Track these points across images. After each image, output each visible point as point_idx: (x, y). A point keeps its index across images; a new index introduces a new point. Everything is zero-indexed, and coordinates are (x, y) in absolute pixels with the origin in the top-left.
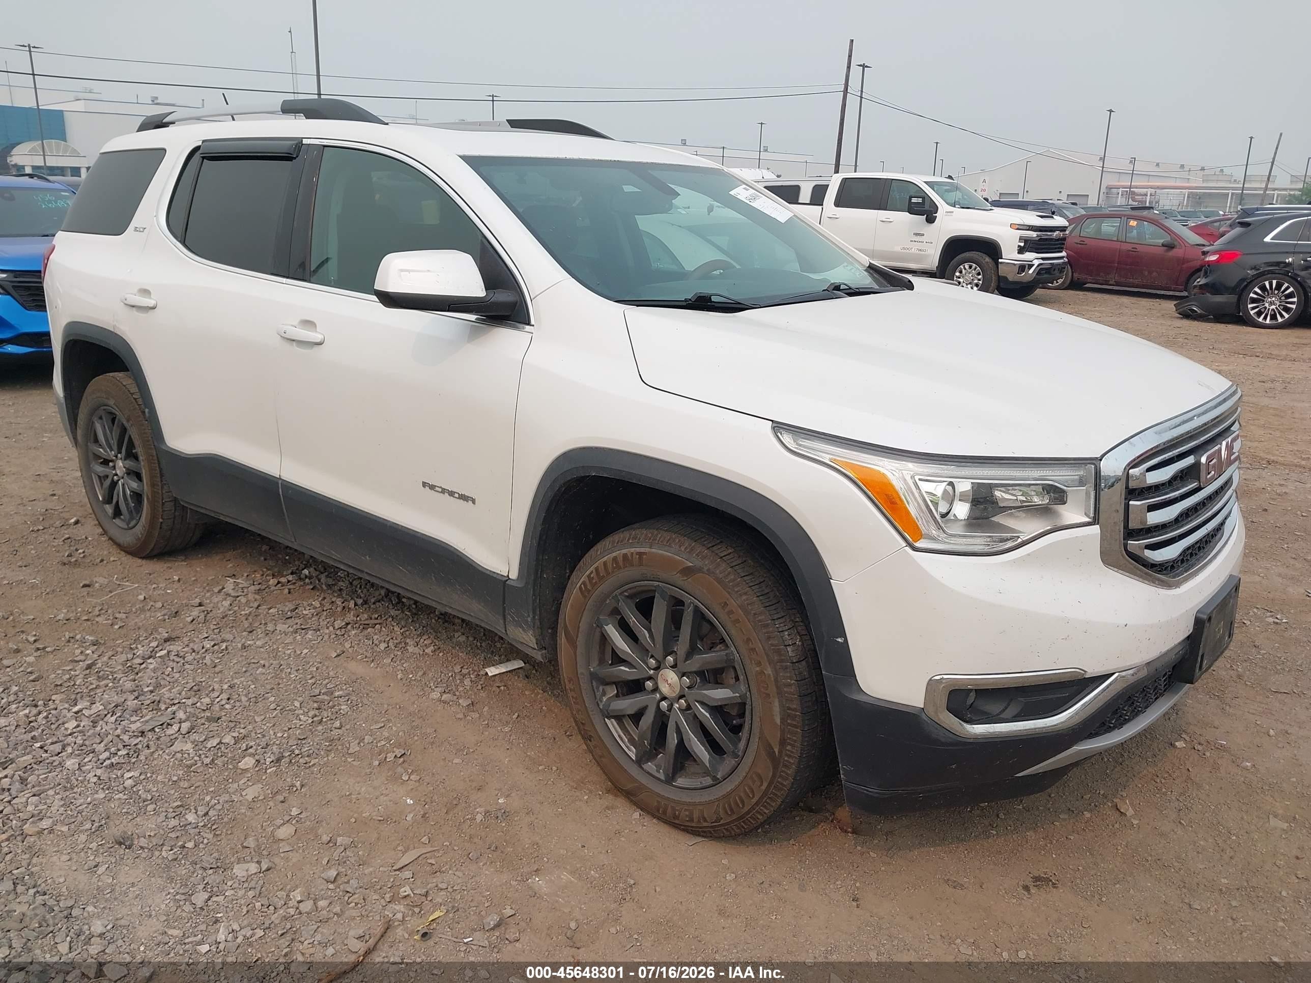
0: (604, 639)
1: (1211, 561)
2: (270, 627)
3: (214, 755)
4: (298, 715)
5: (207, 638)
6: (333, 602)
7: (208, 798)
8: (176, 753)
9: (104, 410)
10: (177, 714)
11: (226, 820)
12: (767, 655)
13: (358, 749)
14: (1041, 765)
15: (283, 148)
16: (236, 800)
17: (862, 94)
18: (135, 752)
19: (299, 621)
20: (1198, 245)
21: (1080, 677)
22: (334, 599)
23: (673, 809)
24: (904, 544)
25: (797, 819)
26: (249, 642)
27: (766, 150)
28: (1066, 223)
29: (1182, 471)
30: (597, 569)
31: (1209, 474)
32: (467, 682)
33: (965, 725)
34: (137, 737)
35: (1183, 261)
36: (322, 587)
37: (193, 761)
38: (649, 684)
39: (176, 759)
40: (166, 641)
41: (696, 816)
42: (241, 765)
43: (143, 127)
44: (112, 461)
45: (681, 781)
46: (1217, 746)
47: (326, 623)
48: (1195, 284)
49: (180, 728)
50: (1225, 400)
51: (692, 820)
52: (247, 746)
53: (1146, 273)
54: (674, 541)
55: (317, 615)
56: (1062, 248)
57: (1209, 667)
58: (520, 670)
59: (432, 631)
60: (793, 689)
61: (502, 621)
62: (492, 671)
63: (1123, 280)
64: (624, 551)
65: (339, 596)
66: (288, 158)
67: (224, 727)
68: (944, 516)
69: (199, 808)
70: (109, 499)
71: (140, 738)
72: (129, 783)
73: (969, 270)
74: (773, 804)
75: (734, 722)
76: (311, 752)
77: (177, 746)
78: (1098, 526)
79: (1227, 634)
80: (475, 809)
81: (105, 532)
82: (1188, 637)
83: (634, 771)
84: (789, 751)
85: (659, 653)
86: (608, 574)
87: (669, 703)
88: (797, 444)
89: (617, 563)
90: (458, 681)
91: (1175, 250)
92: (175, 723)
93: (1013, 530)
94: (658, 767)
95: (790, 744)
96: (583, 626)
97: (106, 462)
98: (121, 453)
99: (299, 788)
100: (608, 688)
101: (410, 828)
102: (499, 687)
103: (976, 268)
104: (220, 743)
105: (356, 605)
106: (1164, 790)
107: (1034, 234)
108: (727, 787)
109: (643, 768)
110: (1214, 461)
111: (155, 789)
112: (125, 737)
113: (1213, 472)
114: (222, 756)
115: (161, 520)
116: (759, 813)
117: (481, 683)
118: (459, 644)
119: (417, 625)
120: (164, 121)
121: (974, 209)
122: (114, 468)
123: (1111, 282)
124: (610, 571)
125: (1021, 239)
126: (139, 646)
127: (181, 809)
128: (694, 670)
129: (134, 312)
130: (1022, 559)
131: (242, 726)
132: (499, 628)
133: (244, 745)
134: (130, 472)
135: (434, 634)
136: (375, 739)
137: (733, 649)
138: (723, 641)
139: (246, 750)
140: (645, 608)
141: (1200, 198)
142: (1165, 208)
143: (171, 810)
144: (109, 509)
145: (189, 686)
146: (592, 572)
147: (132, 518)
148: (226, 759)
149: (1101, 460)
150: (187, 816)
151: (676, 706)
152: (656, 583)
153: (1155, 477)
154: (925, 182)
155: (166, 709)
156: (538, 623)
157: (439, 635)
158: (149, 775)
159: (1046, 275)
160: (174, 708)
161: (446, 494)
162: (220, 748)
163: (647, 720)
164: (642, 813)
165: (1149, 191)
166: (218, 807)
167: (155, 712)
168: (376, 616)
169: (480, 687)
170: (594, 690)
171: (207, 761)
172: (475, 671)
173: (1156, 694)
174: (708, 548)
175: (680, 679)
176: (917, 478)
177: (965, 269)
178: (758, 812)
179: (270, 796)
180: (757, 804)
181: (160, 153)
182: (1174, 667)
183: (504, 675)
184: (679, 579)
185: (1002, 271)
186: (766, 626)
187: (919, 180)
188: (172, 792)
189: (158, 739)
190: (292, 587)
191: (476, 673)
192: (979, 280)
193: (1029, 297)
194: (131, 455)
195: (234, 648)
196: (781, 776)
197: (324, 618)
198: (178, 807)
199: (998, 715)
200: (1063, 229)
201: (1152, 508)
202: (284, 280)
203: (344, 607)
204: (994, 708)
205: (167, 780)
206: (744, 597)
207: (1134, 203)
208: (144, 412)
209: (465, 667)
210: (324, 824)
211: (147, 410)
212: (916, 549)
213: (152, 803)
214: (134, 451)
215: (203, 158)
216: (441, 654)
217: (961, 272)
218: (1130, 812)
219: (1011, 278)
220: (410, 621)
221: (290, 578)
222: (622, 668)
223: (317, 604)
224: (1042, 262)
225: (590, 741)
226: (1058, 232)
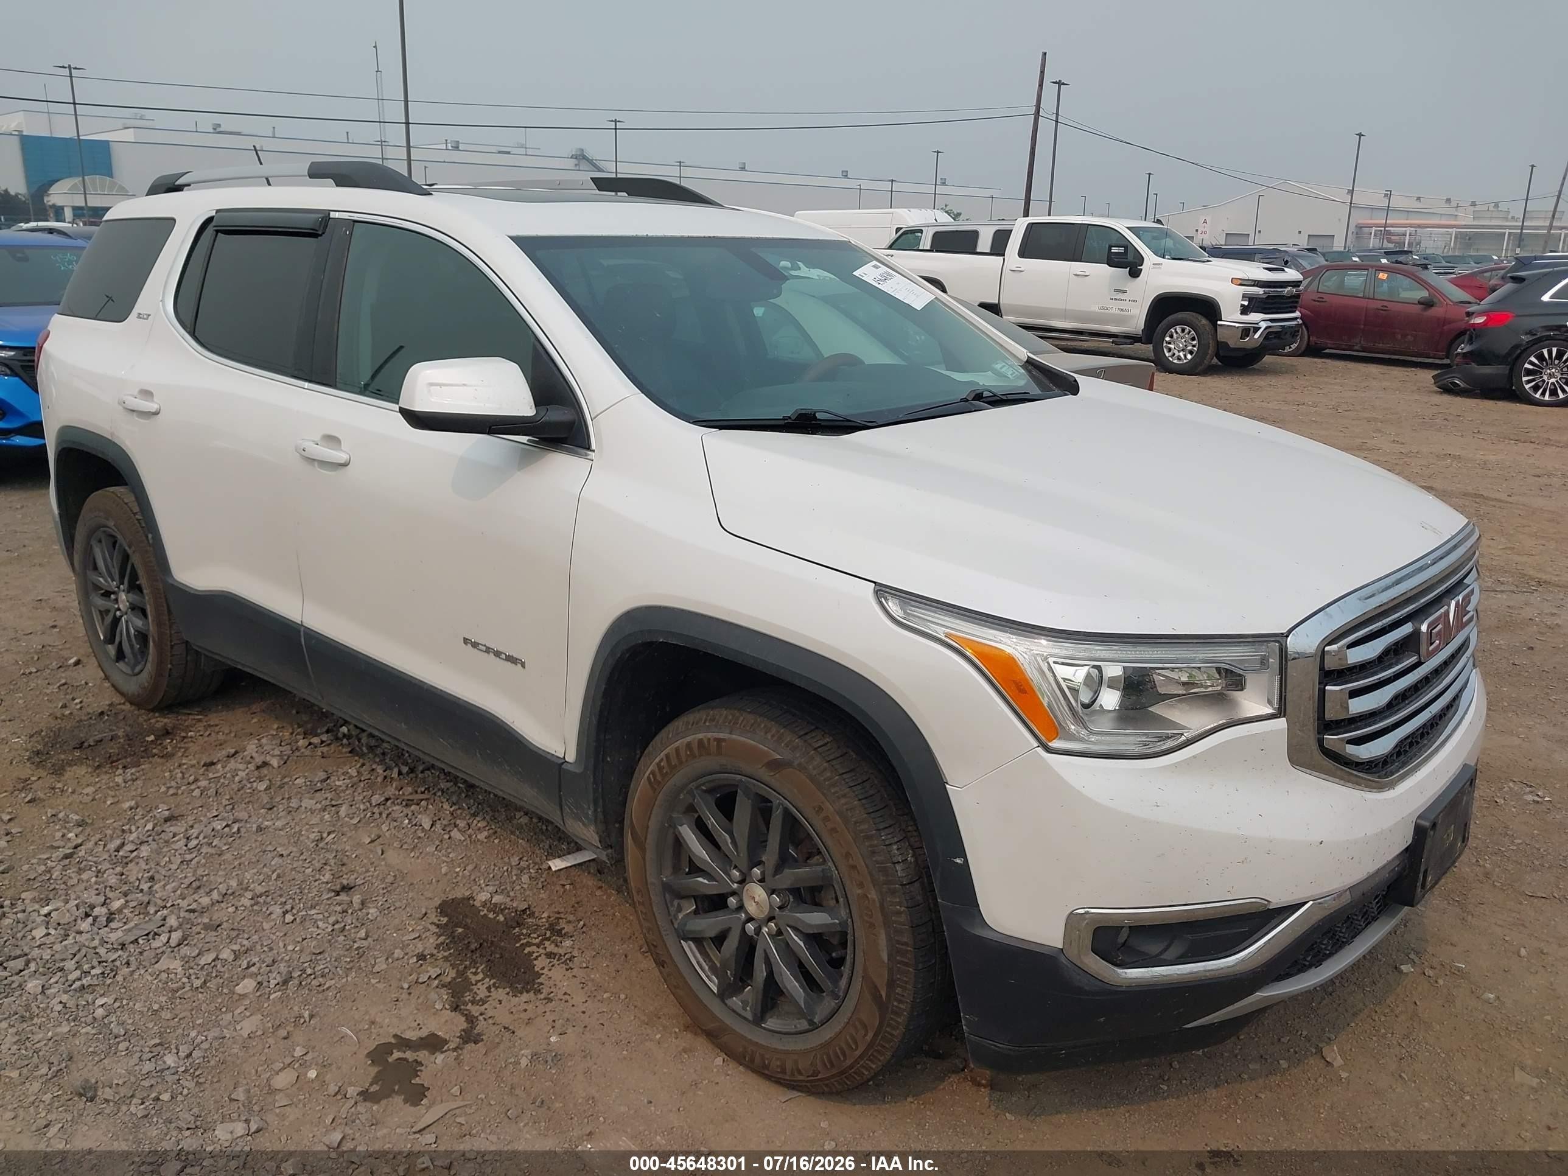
0: (679, 843)
1: (1437, 750)
2: (294, 803)
3: (207, 975)
4: (316, 921)
5: (216, 816)
6: (373, 770)
7: (193, 1034)
8: (161, 972)
9: (104, 532)
10: (168, 920)
11: (213, 1063)
12: (871, 875)
13: (385, 966)
14: (1217, 1014)
15: (307, 222)
16: (228, 1036)
17: (1057, 117)
18: (112, 970)
19: (330, 796)
20: (1462, 302)
21: (1261, 909)
22: (374, 767)
23: (762, 1057)
24: (1036, 744)
25: (919, 1067)
26: (266, 823)
27: (944, 184)
28: (1300, 277)
29: (1396, 644)
30: (667, 756)
31: (1432, 644)
32: (525, 878)
33: (1116, 969)
34: (117, 950)
35: (1444, 321)
36: (362, 750)
37: (180, 983)
38: (732, 901)
39: (160, 981)
40: (166, 820)
41: (789, 1065)
42: (239, 989)
43: (154, 190)
44: (114, 593)
45: (771, 1023)
46: (1453, 970)
47: (361, 798)
48: (1459, 350)
49: (169, 939)
50: (1455, 547)
51: (784, 1072)
52: (248, 963)
53: (1399, 337)
54: (759, 725)
55: (352, 786)
56: (1296, 307)
57: (1436, 883)
58: (591, 863)
59: (488, 809)
60: (903, 918)
61: (559, 813)
62: (556, 864)
63: (1371, 345)
64: (700, 736)
65: (382, 762)
66: (313, 234)
67: (224, 937)
68: (1086, 706)
69: (181, 1048)
70: (110, 639)
71: (120, 952)
72: (100, 1012)
73: (1182, 335)
74: (882, 1058)
75: (834, 955)
76: (327, 970)
77: (164, 964)
78: (1284, 719)
79: (1460, 839)
80: (521, 1049)
81: (107, 678)
82: (1407, 849)
83: (716, 1007)
84: (898, 994)
85: (743, 863)
86: (681, 763)
87: (757, 925)
88: (905, 612)
89: (691, 750)
90: (514, 878)
91: (1433, 308)
92: (163, 932)
93: (1175, 725)
94: (745, 1003)
95: (901, 987)
96: (653, 824)
97: (107, 594)
98: (123, 584)
99: (307, 1020)
100: (684, 903)
101: (439, 1074)
102: (563, 885)
103: (1190, 332)
104: (217, 959)
105: (400, 773)
106: (1383, 1031)
107: (1260, 291)
108: (827, 1034)
109: (726, 1005)
110: (1440, 627)
111: (131, 1021)
112: (102, 951)
113: (1438, 642)
114: (216, 976)
115: (169, 666)
116: (864, 1067)
117: (542, 880)
118: (520, 827)
119: (472, 801)
120: (177, 183)
121: (1187, 260)
122: (116, 601)
123: (1356, 348)
124: (684, 760)
125: (1244, 297)
126: (133, 828)
127: (159, 1048)
128: (785, 887)
129: (135, 417)
130: (1188, 762)
131: (246, 936)
132: (556, 818)
133: (245, 962)
134: (133, 608)
135: (491, 814)
136: (406, 954)
137: (830, 864)
138: (819, 853)
139: (247, 968)
140: (726, 805)
141: (1469, 239)
142: (1428, 252)
143: (147, 1050)
144: (112, 650)
145: (187, 882)
146: (662, 760)
147: (137, 663)
148: (222, 981)
149: (1287, 636)
150: (165, 1058)
151: (765, 930)
152: (739, 777)
153: (1357, 656)
154: (1128, 228)
155: (156, 912)
156: (601, 816)
157: (497, 814)
158: (125, 1002)
159: (1275, 340)
160: (165, 912)
161: (492, 655)
162: (215, 966)
163: (731, 944)
164: (726, 1057)
165: (1408, 230)
166: (205, 1046)
167: (142, 916)
168: (423, 789)
169: (540, 886)
170: (667, 905)
171: (197, 983)
172: (535, 863)
173: (1367, 919)
174: (800, 737)
175: (769, 896)
176: (1051, 660)
177: (1177, 333)
178: (862, 1066)
179: (271, 1030)
180: (861, 1057)
181: (167, 225)
182: (1388, 887)
183: (570, 869)
184: (765, 774)
185: (1222, 335)
186: (869, 838)
187: (1121, 225)
188: (151, 1025)
189: (141, 953)
190: (325, 749)
191: (537, 867)
192: (1194, 346)
193: (1255, 366)
194: (134, 587)
195: (248, 831)
196: (889, 1025)
197: (360, 791)
198: (155, 1045)
199: (1157, 955)
200: (1296, 284)
201: (1355, 694)
202: (306, 385)
203: (385, 777)
204: (1153, 948)
205: (146, 1009)
206: (843, 801)
207: (1391, 246)
208: (147, 537)
209: (525, 859)
210: (334, 1067)
211: (150, 536)
212: (1049, 750)
213: (125, 1040)
214: (138, 583)
215: (217, 231)
216: (496, 841)
217: (1171, 336)
218: (1338, 1062)
219: (1232, 344)
220: (463, 795)
221: (324, 737)
222: (700, 879)
223: (353, 772)
224: (1270, 324)
225: (663, 967)
226: (1289, 288)
